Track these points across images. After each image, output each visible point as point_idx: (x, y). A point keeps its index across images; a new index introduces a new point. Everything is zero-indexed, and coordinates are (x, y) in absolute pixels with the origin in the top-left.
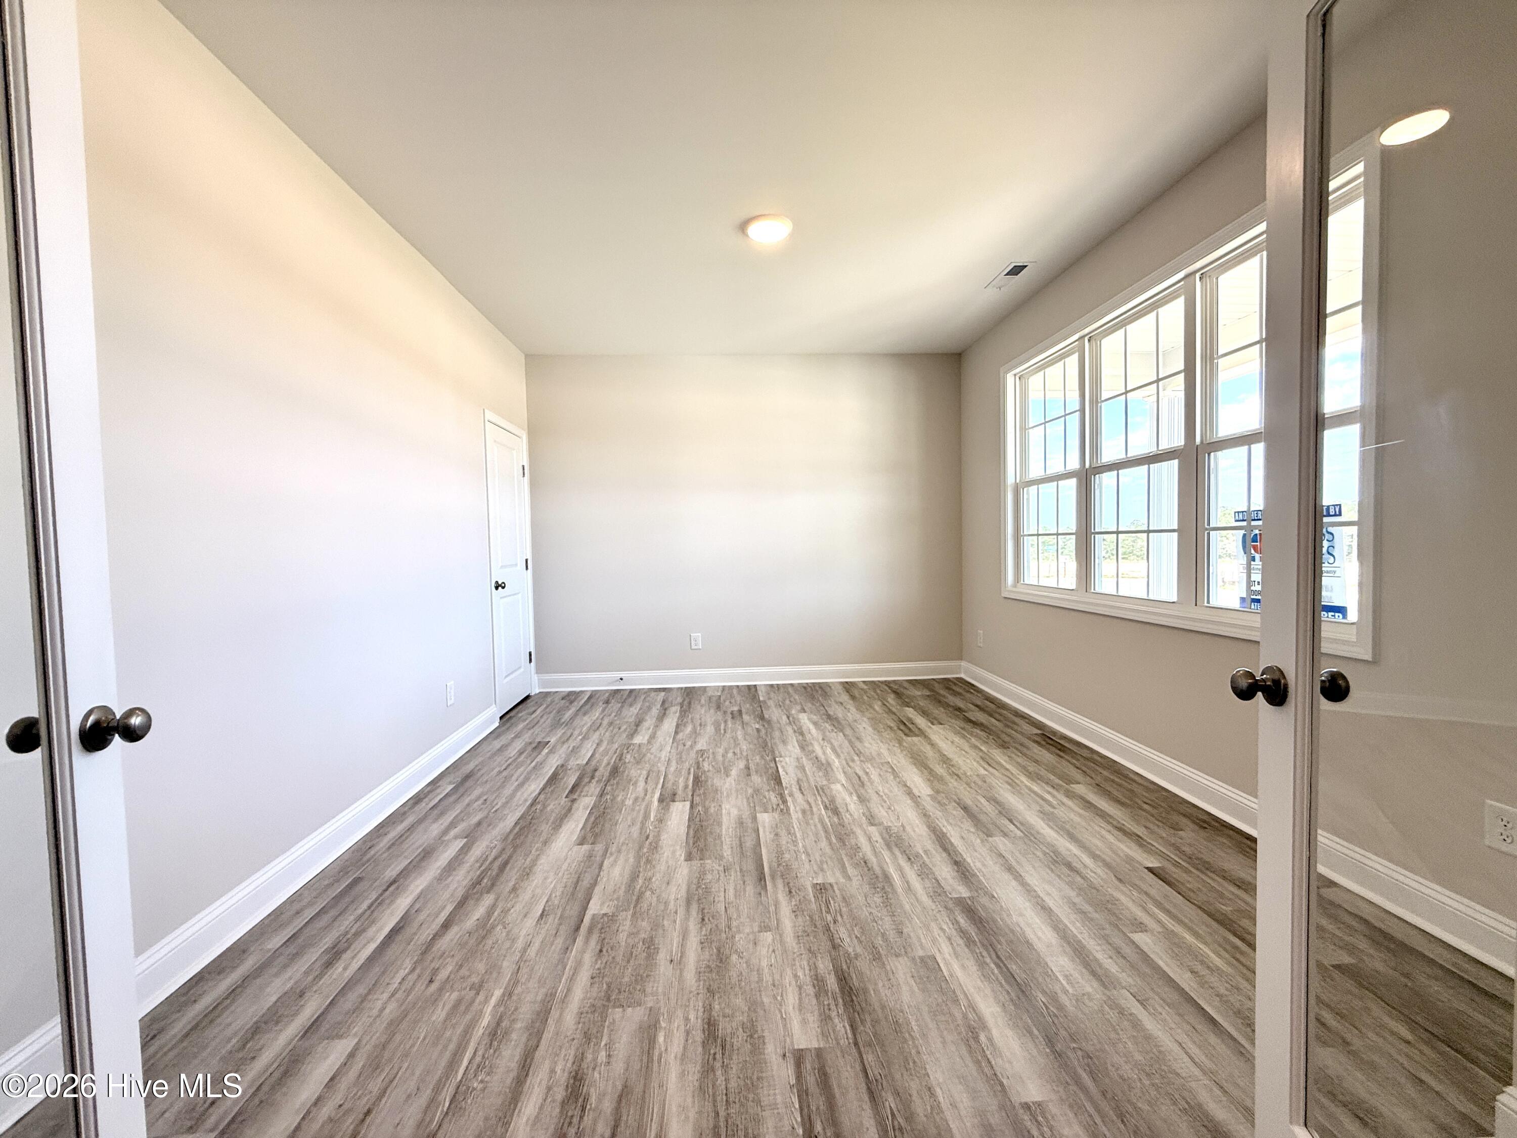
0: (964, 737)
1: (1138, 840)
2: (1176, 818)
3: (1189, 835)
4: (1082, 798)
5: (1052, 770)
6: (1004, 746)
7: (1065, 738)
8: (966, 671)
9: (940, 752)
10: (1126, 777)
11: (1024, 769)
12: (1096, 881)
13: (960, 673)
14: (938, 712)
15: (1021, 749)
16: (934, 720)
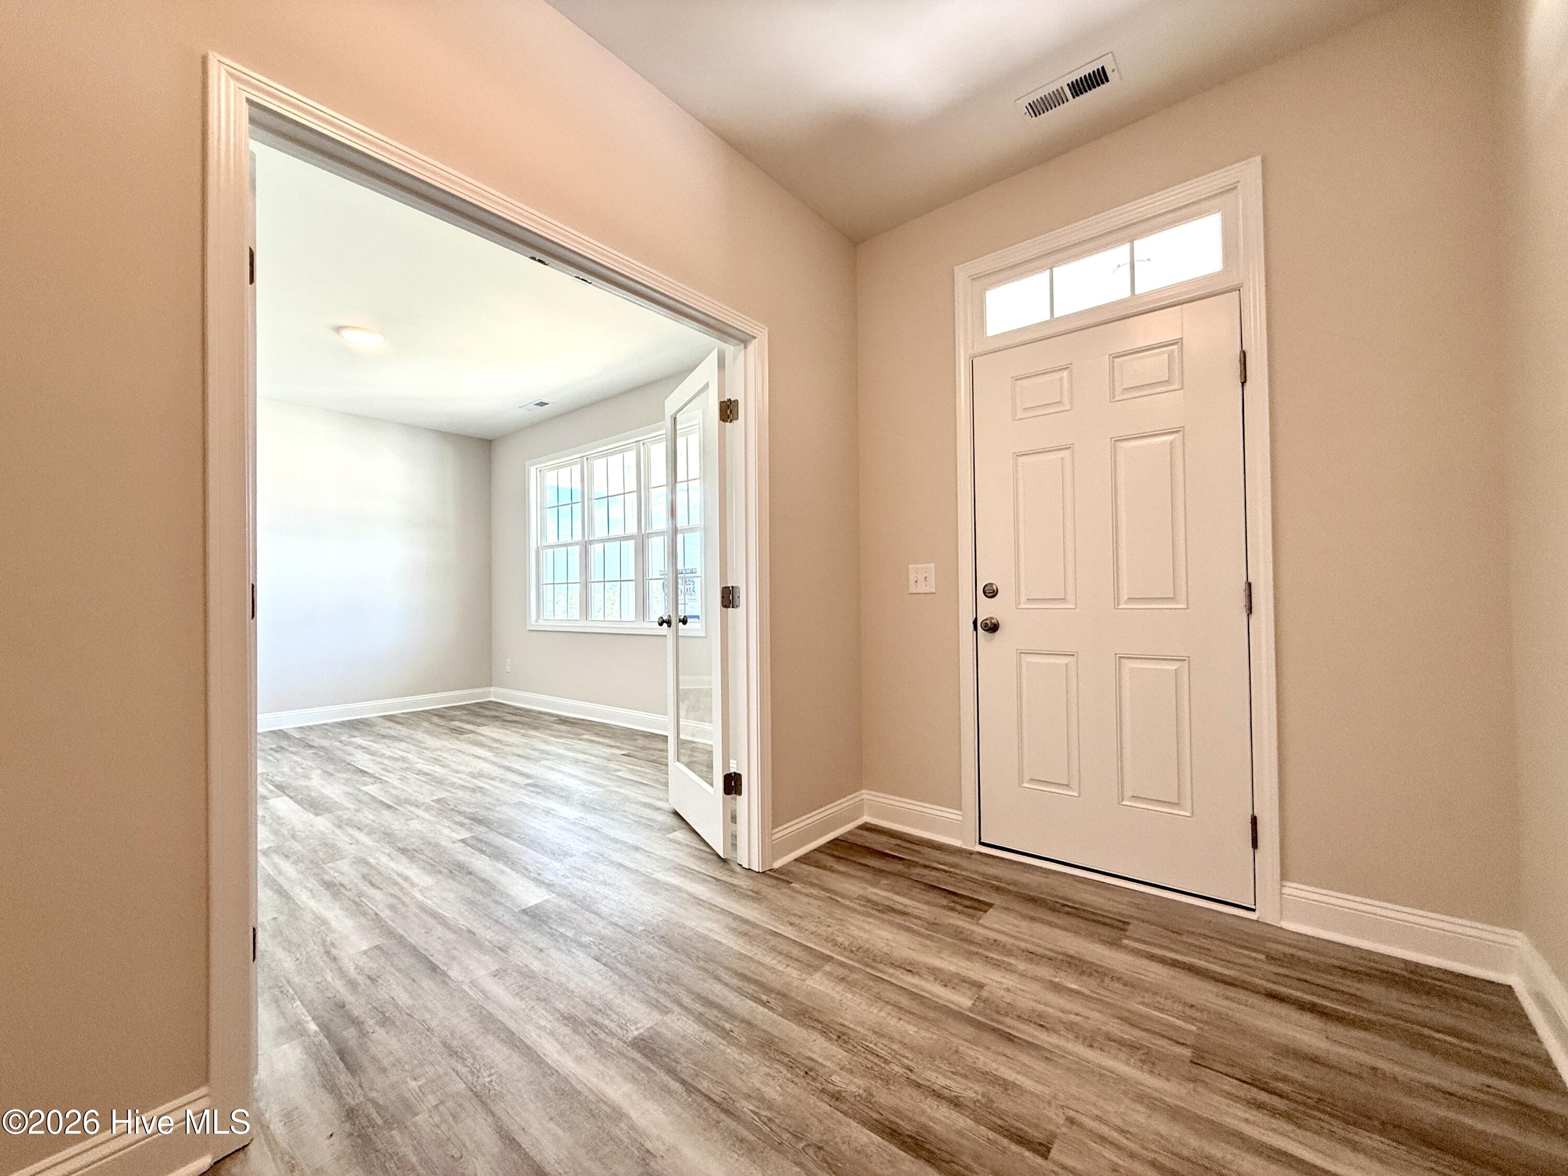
0: (507, 729)
1: (617, 747)
2: (635, 737)
3: (641, 742)
4: (587, 739)
5: (569, 732)
6: (536, 728)
7: (575, 718)
8: (495, 694)
9: (491, 738)
10: (611, 728)
11: (552, 735)
12: (596, 763)
13: (490, 697)
14: (479, 720)
15: (547, 728)
16: (479, 725)
